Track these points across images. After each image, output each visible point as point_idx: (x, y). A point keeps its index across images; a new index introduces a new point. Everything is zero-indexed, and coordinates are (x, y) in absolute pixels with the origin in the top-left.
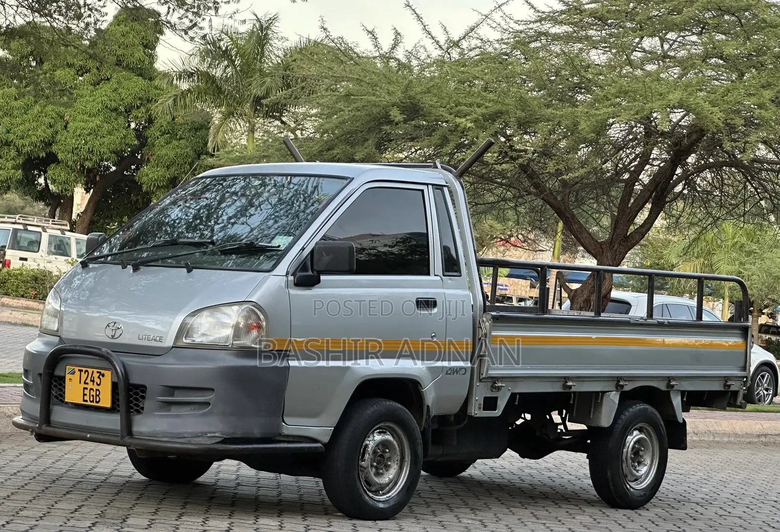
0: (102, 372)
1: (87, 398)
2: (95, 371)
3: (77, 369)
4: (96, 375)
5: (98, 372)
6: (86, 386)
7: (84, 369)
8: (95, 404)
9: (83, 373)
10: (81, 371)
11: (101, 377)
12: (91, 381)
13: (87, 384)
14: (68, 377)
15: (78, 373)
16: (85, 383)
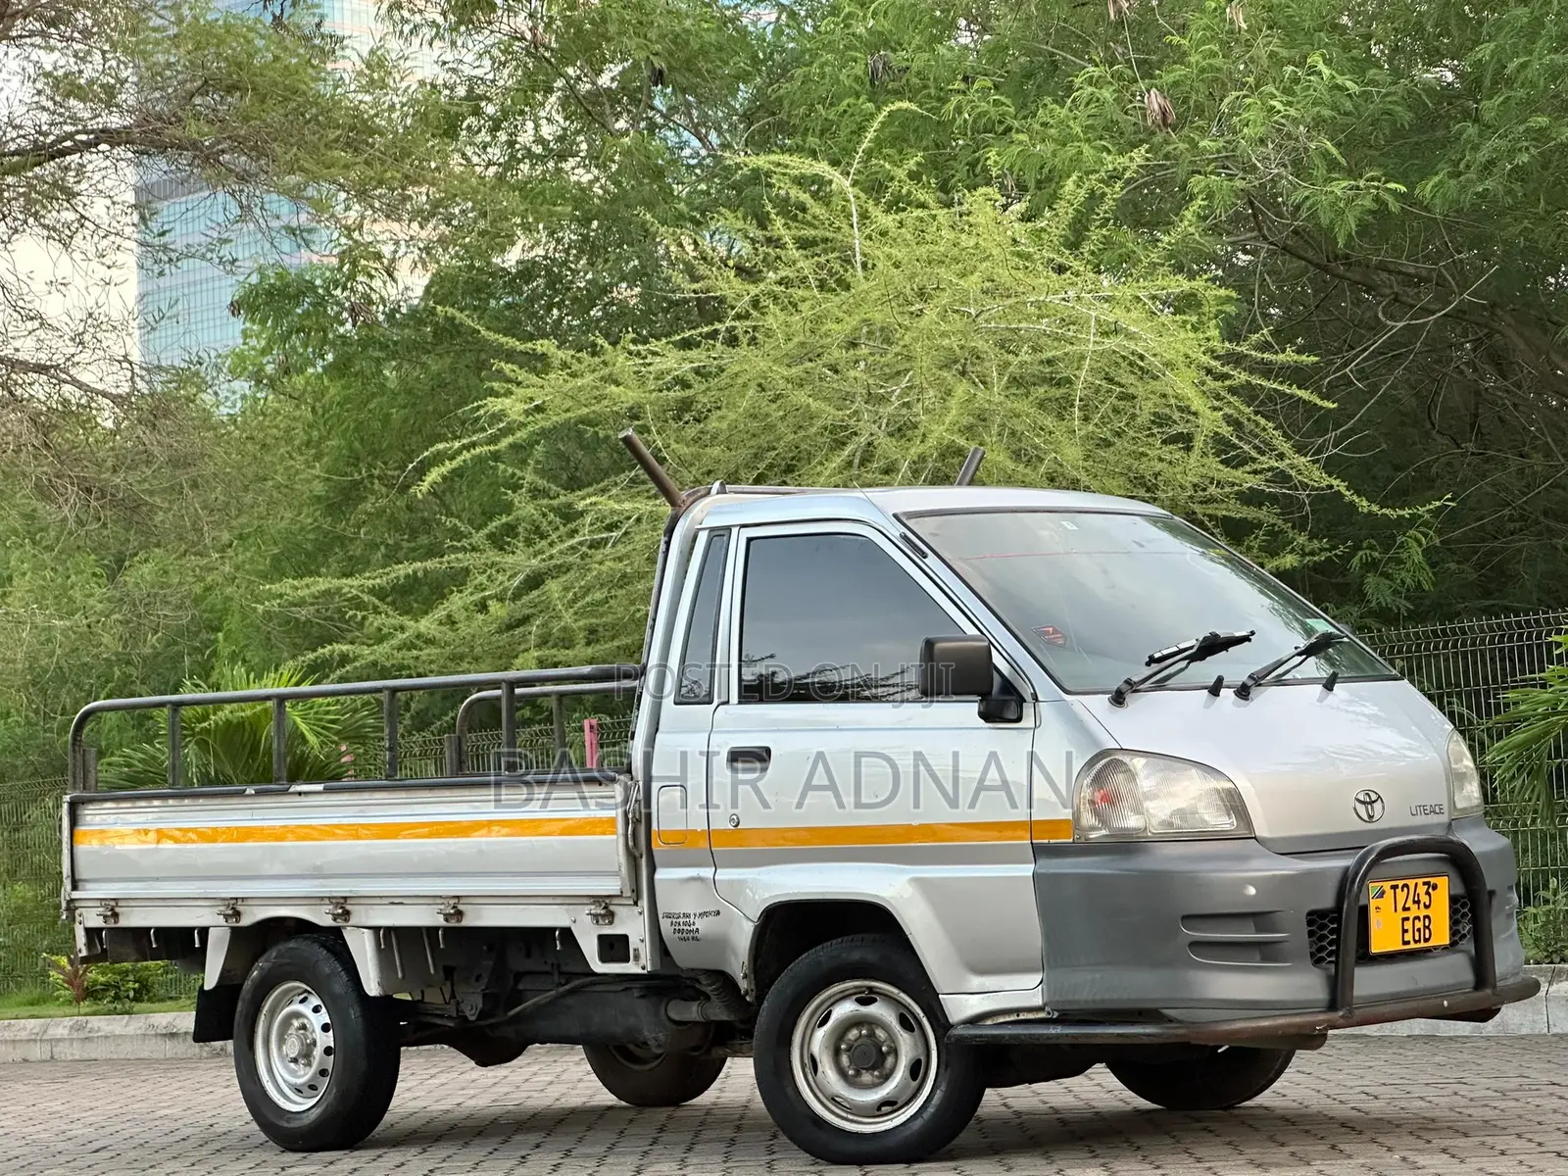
0: (1432, 880)
1: (1408, 937)
2: (1420, 881)
3: (1387, 886)
4: (1422, 889)
5: (1424, 884)
6: (1406, 914)
7: (1400, 883)
8: (1422, 945)
9: (1399, 891)
10: (1395, 887)
11: (1430, 890)
12: (1414, 902)
13: (1408, 909)
14: (1373, 904)
15: (1390, 893)
16: (1405, 909)
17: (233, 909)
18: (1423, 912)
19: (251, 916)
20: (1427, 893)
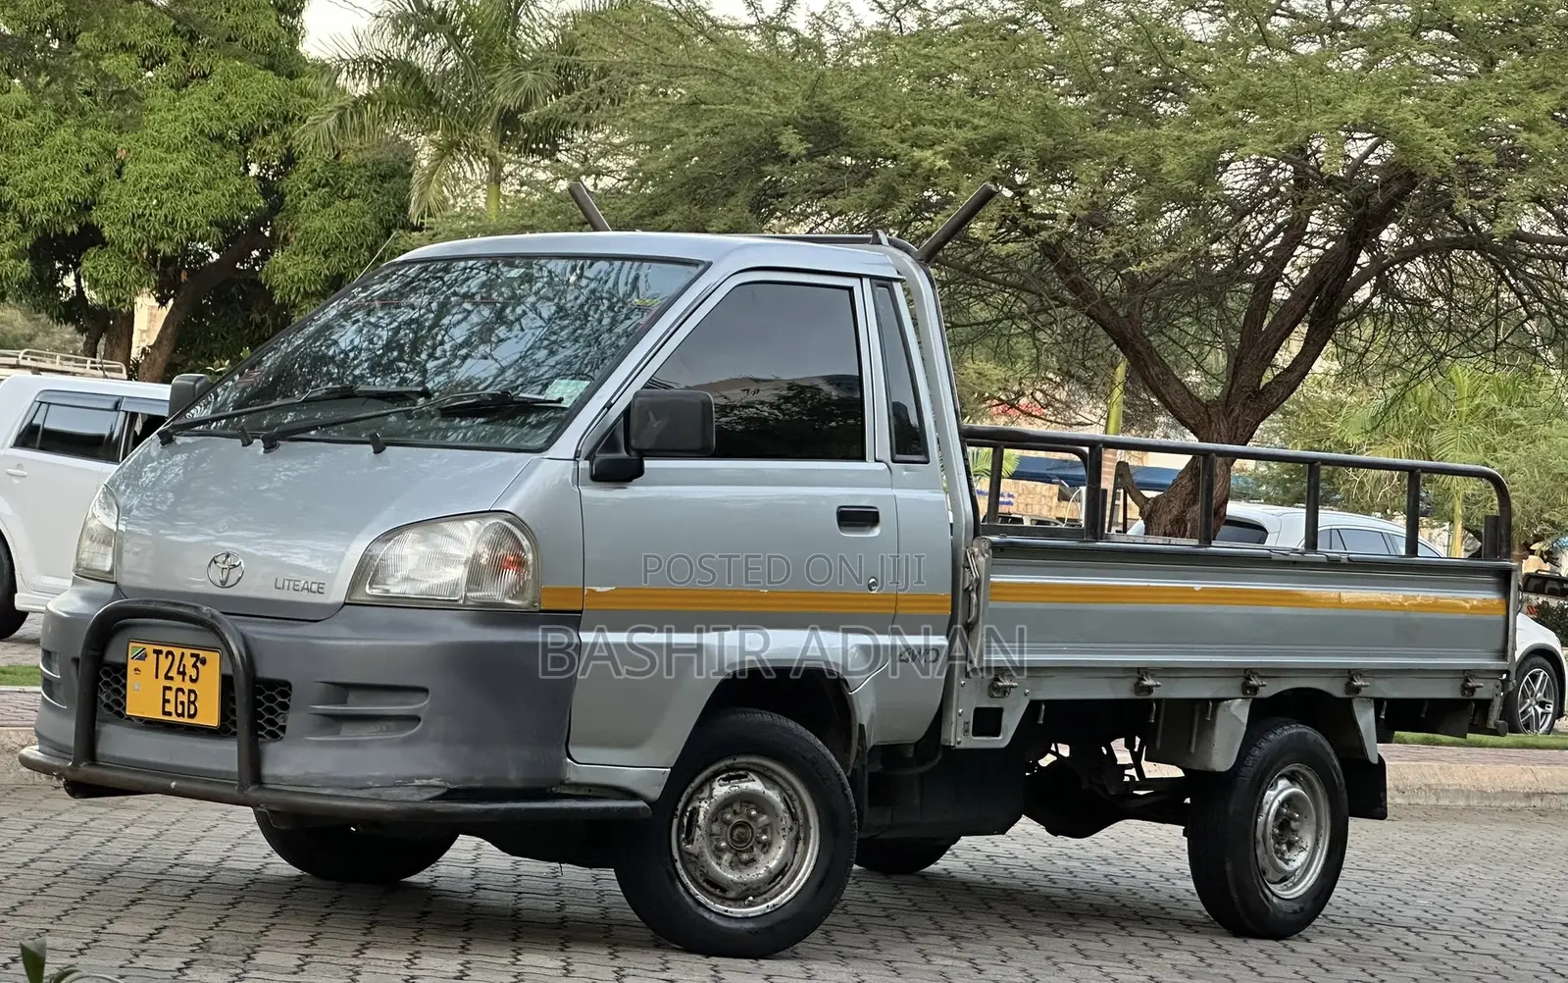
0: (202, 654)
1: (170, 708)
2: (188, 652)
3: (150, 648)
4: (189, 661)
5: (192, 655)
6: (168, 683)
7: (165, 649)
8: (186, 720)
9: (162, 657)
10: (158, 652)
11: (199, 664)
12: (179, 673)
13: (172, 678)
14: (132, 665)
15: (152, 657)
16: (167, 677)
20: (195, 666)
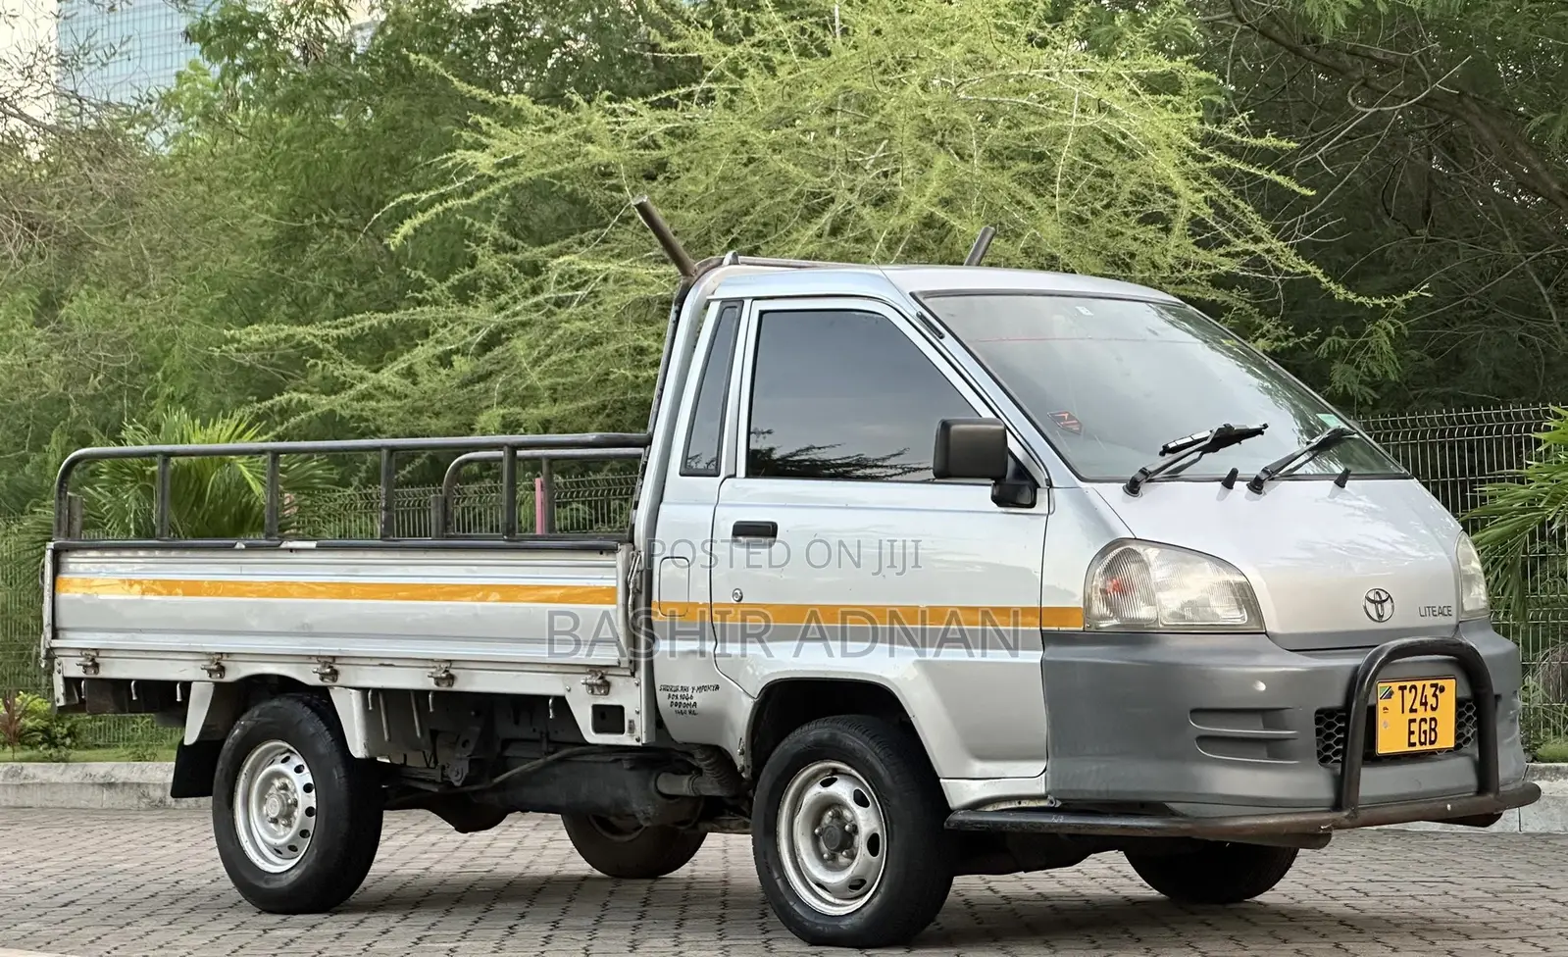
0: (1440, 683)
1: (1414, 739)
2: (1428, 683)
3: (1395, 686)
4: (1429, 691)
5: (1432, 686)
6: (1413, 716)
7: (1409, 684)
8: (1428, 747)
9: (1406, 692)
10: (1402, 688)
11: (1438, 693)
12: (1422, 704)
13: (1415, 711)
14: (1381, 704)
15: (1398, 694)
16: (1412, 710)
17: (218, 664)
18: (1429, 714)
19: (235, 673)
20: (1435, 695)
